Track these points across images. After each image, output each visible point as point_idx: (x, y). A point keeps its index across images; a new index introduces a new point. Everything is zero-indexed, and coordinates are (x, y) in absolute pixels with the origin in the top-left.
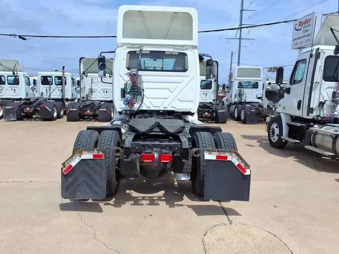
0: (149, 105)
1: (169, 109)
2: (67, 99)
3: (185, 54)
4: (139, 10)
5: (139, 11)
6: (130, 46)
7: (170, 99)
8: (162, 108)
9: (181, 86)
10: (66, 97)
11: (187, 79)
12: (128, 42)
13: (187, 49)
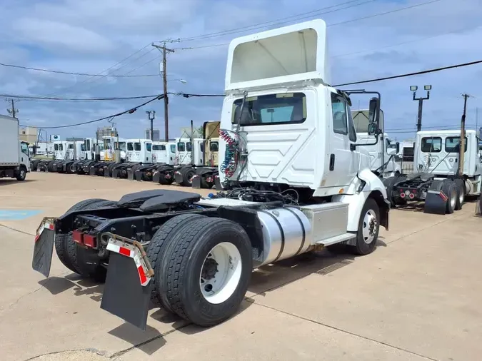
0: (255, 175)
1: (280, 181)
2: (465, 175)
3: (303, 95)
4: (255, 39)
5: (256, 41)
6: (237, 93)
7: (281, 166)
8: (269, 180)
9: (296, 145)
10: (464, 173)
11: (304, 135)
12: (234, 88)
13: (306, 86)
